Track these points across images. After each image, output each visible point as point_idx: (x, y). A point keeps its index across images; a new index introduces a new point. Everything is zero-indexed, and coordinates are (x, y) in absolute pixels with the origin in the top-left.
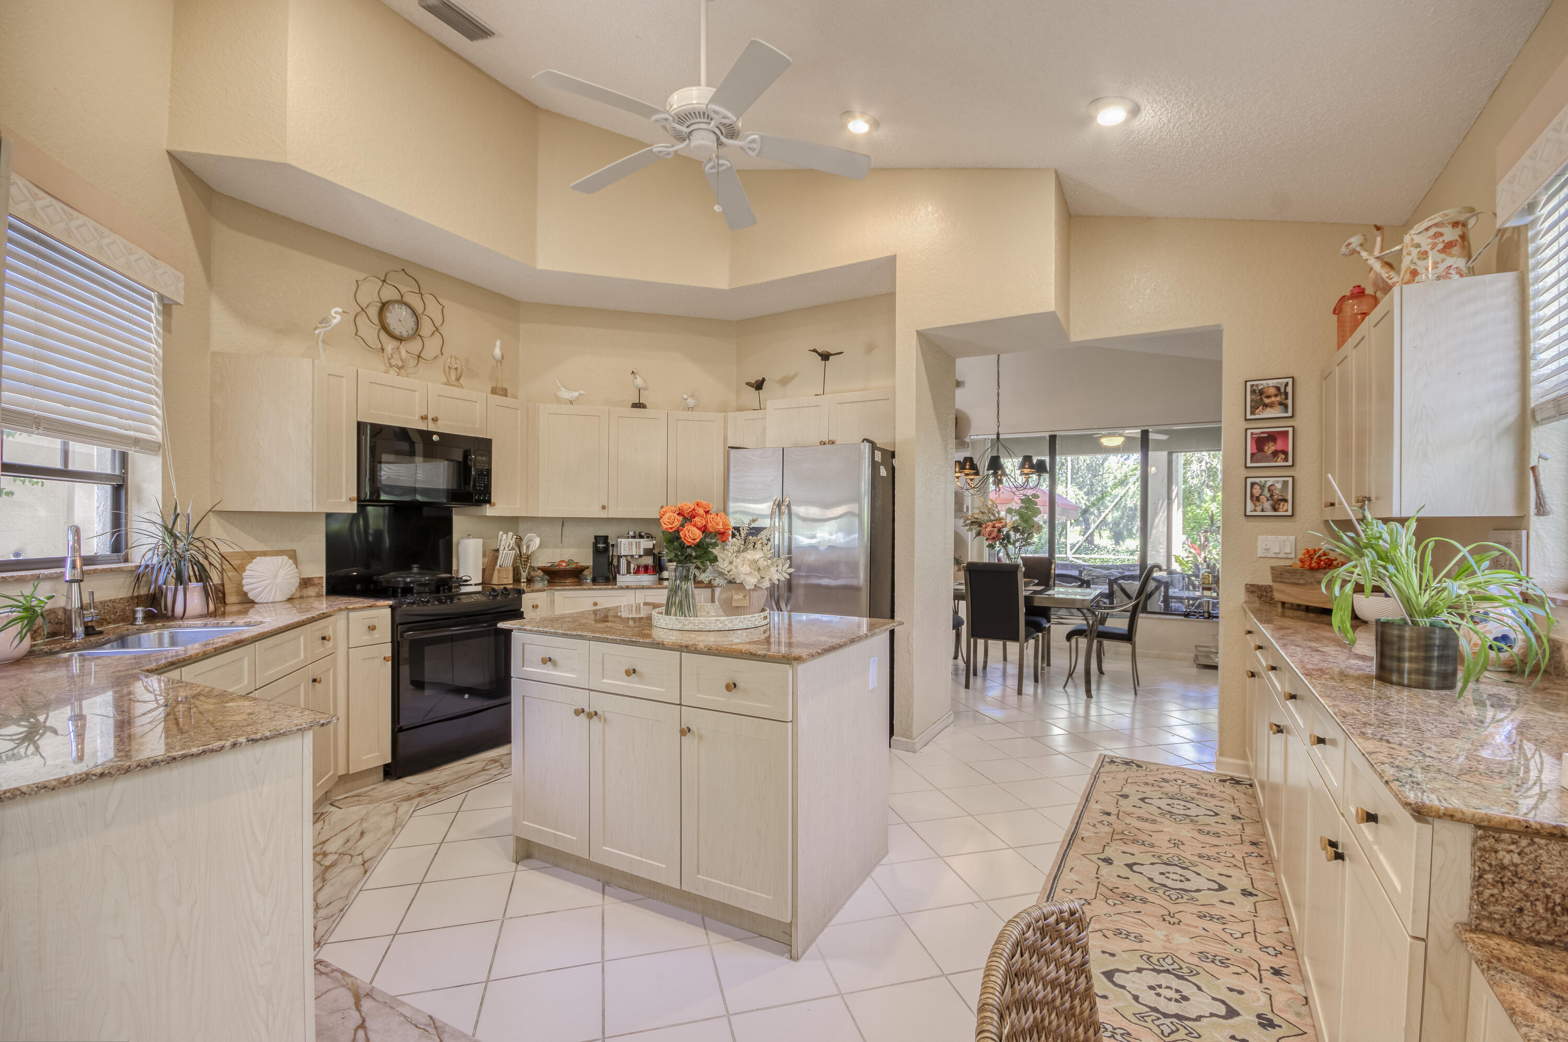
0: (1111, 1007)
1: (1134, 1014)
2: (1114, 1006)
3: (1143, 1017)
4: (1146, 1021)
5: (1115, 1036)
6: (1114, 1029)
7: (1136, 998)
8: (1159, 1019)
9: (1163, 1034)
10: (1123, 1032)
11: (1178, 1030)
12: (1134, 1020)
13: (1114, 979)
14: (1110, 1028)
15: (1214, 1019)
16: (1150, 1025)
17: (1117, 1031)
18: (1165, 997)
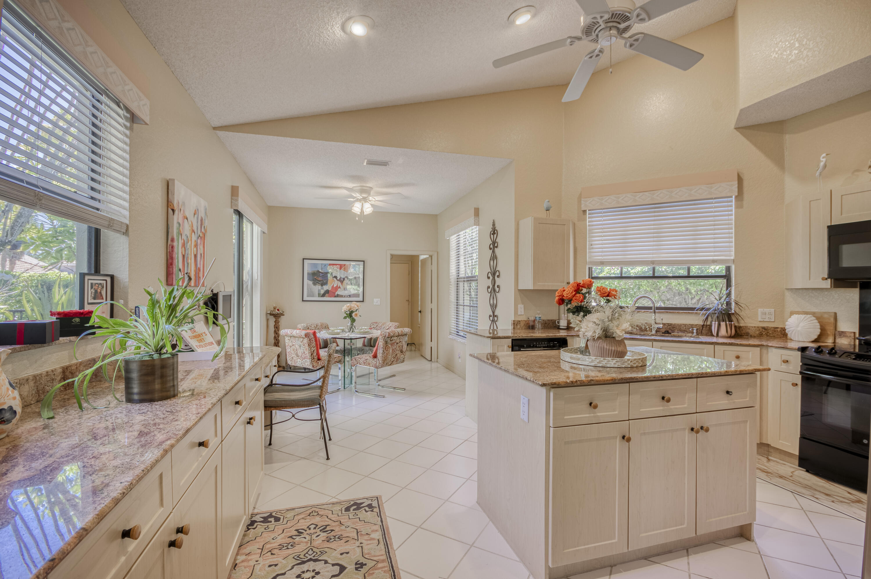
0: (338, 550)
1: (326, 552)
2: (336, 552)
3: (322, 553)
4: (320, 552)
5: (334, 537)
6: (335, 540)
7: (326, 562)
8: (314, 557)
9: (312, 549)
10: (331, 541)
11: (304, 555)
12: (326, 550)
13: (339, 567)
14: (337, 539)
15: (283, 572)
16: (318, 551)
17: (333, 540)
18: (310, 571)
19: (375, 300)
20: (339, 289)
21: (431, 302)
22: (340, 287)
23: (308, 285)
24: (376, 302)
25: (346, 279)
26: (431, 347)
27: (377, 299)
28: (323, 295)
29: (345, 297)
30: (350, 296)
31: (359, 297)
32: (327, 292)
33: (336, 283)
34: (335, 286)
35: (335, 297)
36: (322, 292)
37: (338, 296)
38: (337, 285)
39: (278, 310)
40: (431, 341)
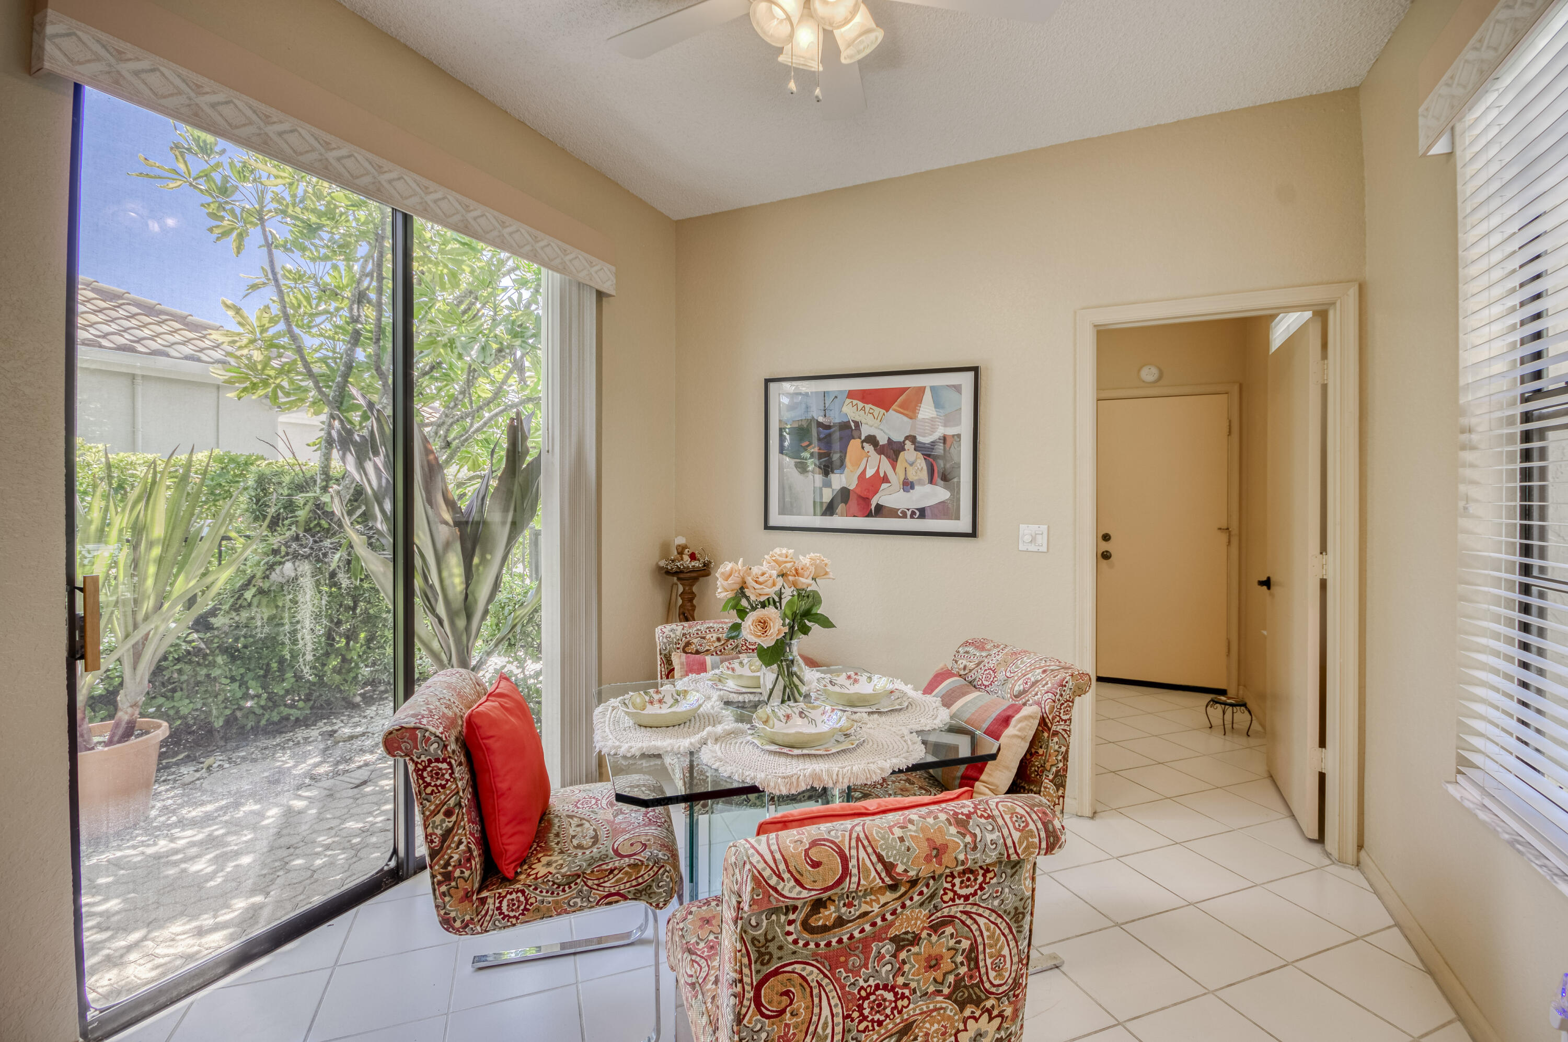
19: (1026, 530)
20: (884, 486)
21: (1323, 549)
22: (885, 479)
23: (781, 467)
24: (1028, 538)
25: (909, 445)
26: (1322, 777)
27: (1034, 528)
28: (830, 510)
29: (904, 515)
30: (922, 513)
31: (958, 518)
32: (844, 494)
33: (874, 463)
34: (870, 473)
35: (869, 515)
36: (827, 496)
37: (880, 511)
38: (878, 471)
39: (693, 557)
40: (1322, 743)
